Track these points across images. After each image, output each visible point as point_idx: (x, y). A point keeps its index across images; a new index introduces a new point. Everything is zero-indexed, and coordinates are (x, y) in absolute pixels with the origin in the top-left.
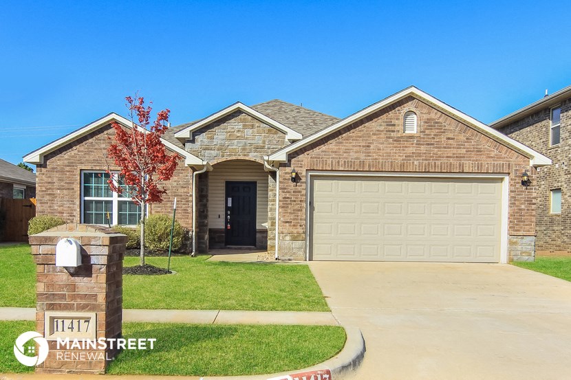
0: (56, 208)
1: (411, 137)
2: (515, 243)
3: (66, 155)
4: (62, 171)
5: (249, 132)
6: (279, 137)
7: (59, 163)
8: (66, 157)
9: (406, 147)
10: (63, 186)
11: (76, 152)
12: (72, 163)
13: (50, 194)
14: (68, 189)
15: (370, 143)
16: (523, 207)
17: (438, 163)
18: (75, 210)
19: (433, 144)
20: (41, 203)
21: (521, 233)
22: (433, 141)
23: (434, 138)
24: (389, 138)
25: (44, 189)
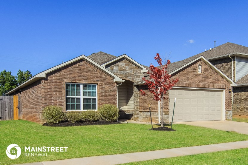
0: (53, 101)
1: (200, 74)
2: (227, 113)
3: (58, 74)
4: (56, 83)
5: (127, 67)
6: (139, 71)
7: (54, 78)
8: (58, 75)
9: (199, 78)
10: (57, 90)
11: (63, 73)
12: (61, 78)
13: (49, 95)
14: (60, 92)
15: (189, 76)
16: (229, 100)
17: (208, 84)
18: (63, 103)
19: (206, 77)
20: (45, 99)
21: (229, 109)
22: (206, 76)
23: (206, 75)
24: (194, 74)
25: (47, 92)
